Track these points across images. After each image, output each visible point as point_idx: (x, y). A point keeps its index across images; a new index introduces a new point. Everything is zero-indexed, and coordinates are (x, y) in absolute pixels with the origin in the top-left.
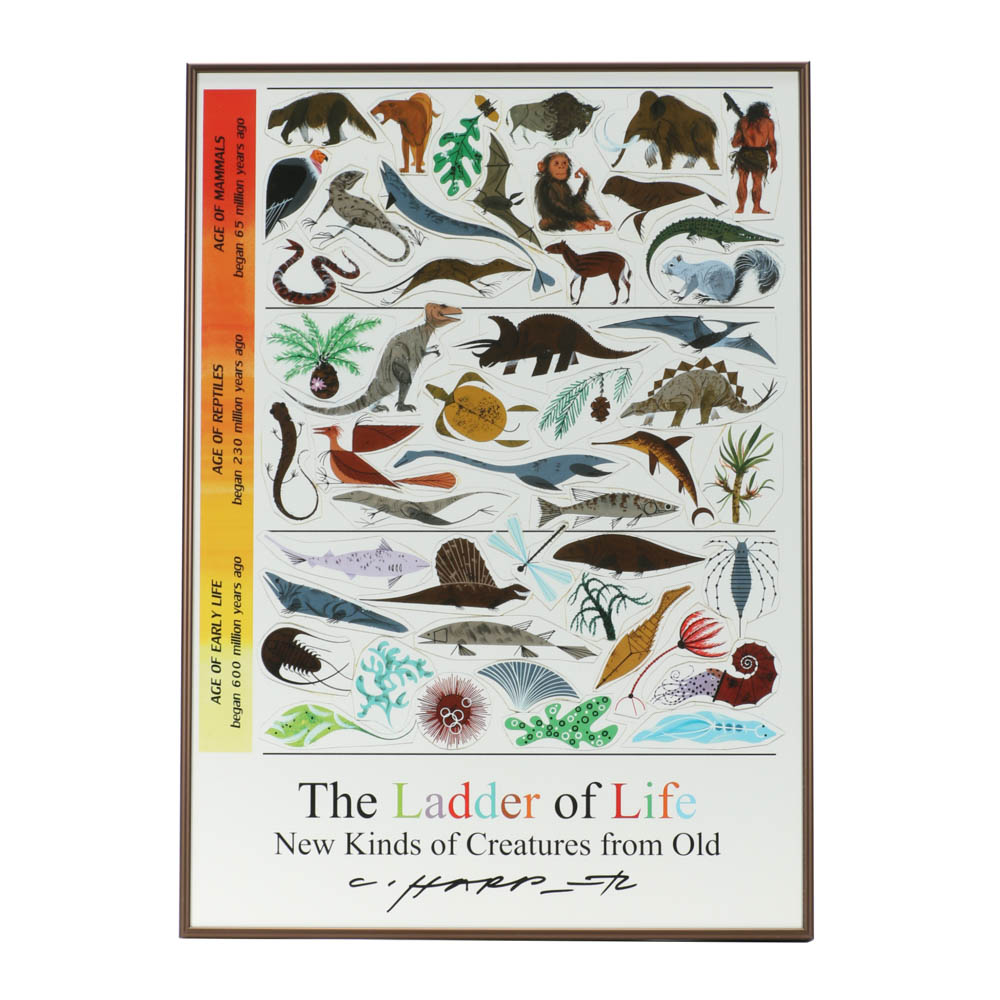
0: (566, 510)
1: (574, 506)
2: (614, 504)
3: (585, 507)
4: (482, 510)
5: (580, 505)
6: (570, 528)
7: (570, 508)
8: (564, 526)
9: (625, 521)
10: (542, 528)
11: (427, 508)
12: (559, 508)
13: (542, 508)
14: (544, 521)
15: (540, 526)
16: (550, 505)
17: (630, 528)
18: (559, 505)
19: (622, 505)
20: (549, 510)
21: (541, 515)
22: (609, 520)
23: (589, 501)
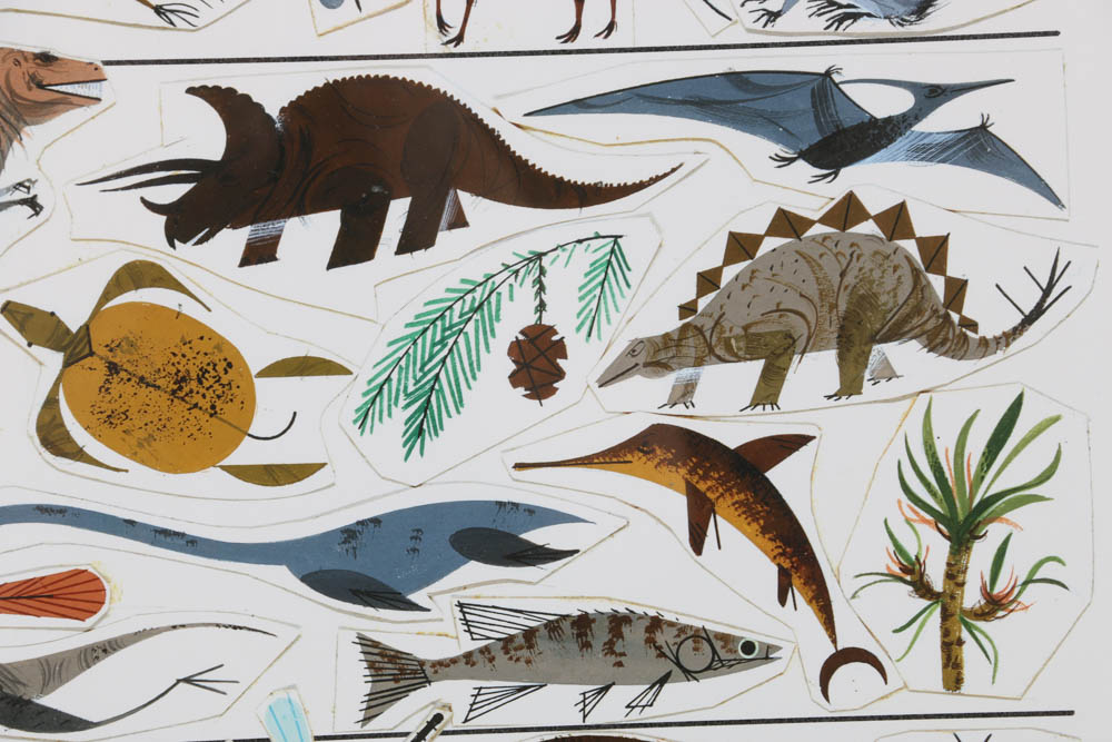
0: (444, 667)
1: (468, 656)
2: (587, 645)
3: (501, 658)
4: (188, 680)
5: (484, 651)
6: (457, 724)
7: (454, 661)
8: (438, 718)
9: (621, 695)
10: (373, 727)
11: (17, 682)
12: (422, 663)
13: (371, 665)
14: (376, 703)
15: (367, 720)
16: (394, 657)
17: (635, 716)
18: (421, 655)
19: (610, 648)
20: (390, 669)
21: (368, 688)
22: (574, 692)
23: (511, 638)
